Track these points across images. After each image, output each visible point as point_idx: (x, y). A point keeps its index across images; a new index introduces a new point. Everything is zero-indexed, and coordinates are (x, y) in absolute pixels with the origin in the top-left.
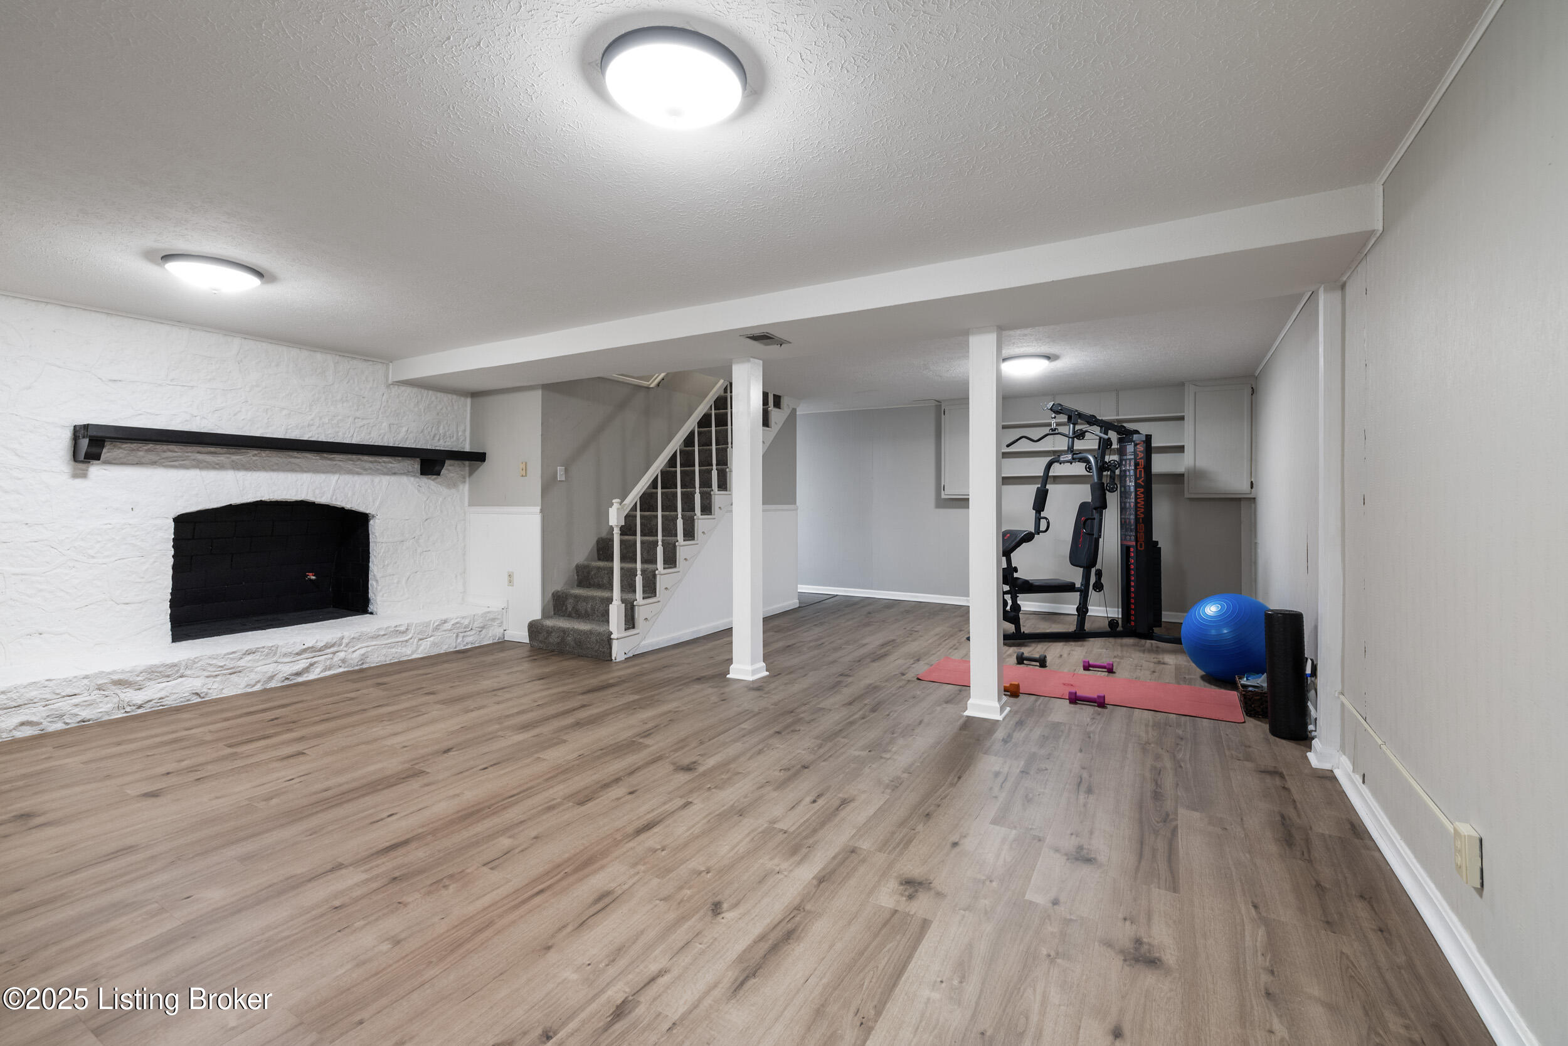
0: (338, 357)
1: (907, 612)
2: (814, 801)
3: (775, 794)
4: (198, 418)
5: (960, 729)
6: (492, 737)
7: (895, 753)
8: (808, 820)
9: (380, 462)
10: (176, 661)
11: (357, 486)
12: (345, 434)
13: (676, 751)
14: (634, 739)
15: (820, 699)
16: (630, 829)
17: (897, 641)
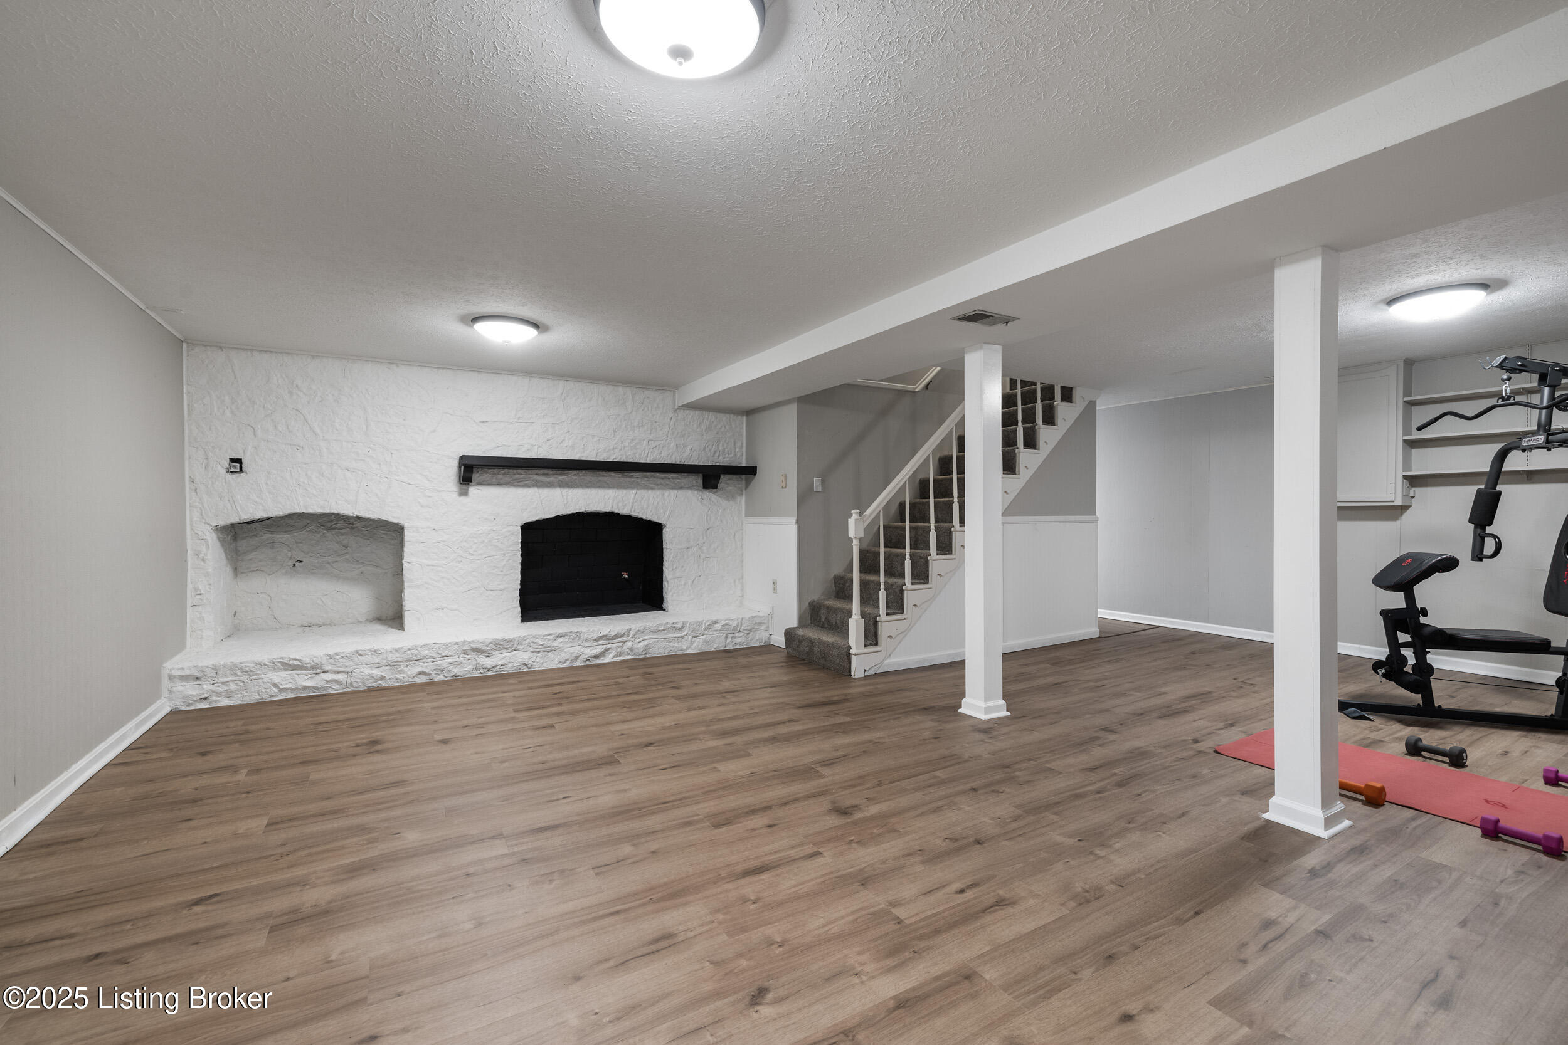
0: (635, 389)
1: (1253, 656)
2: (962, 891)
3: (920, 868)
4: (536, 447)
5: (1242, 838)
6: (690, 739)
7: (1116, 851)
8: (936, 915)
9: (669, 479)
10: (511, 637)
11: (651, 499)
12: (641, 455)
13: (845, 788)
14: (813, 766)
15: (1057, 756)
16: (740, 868)
17: (1214, 694)
